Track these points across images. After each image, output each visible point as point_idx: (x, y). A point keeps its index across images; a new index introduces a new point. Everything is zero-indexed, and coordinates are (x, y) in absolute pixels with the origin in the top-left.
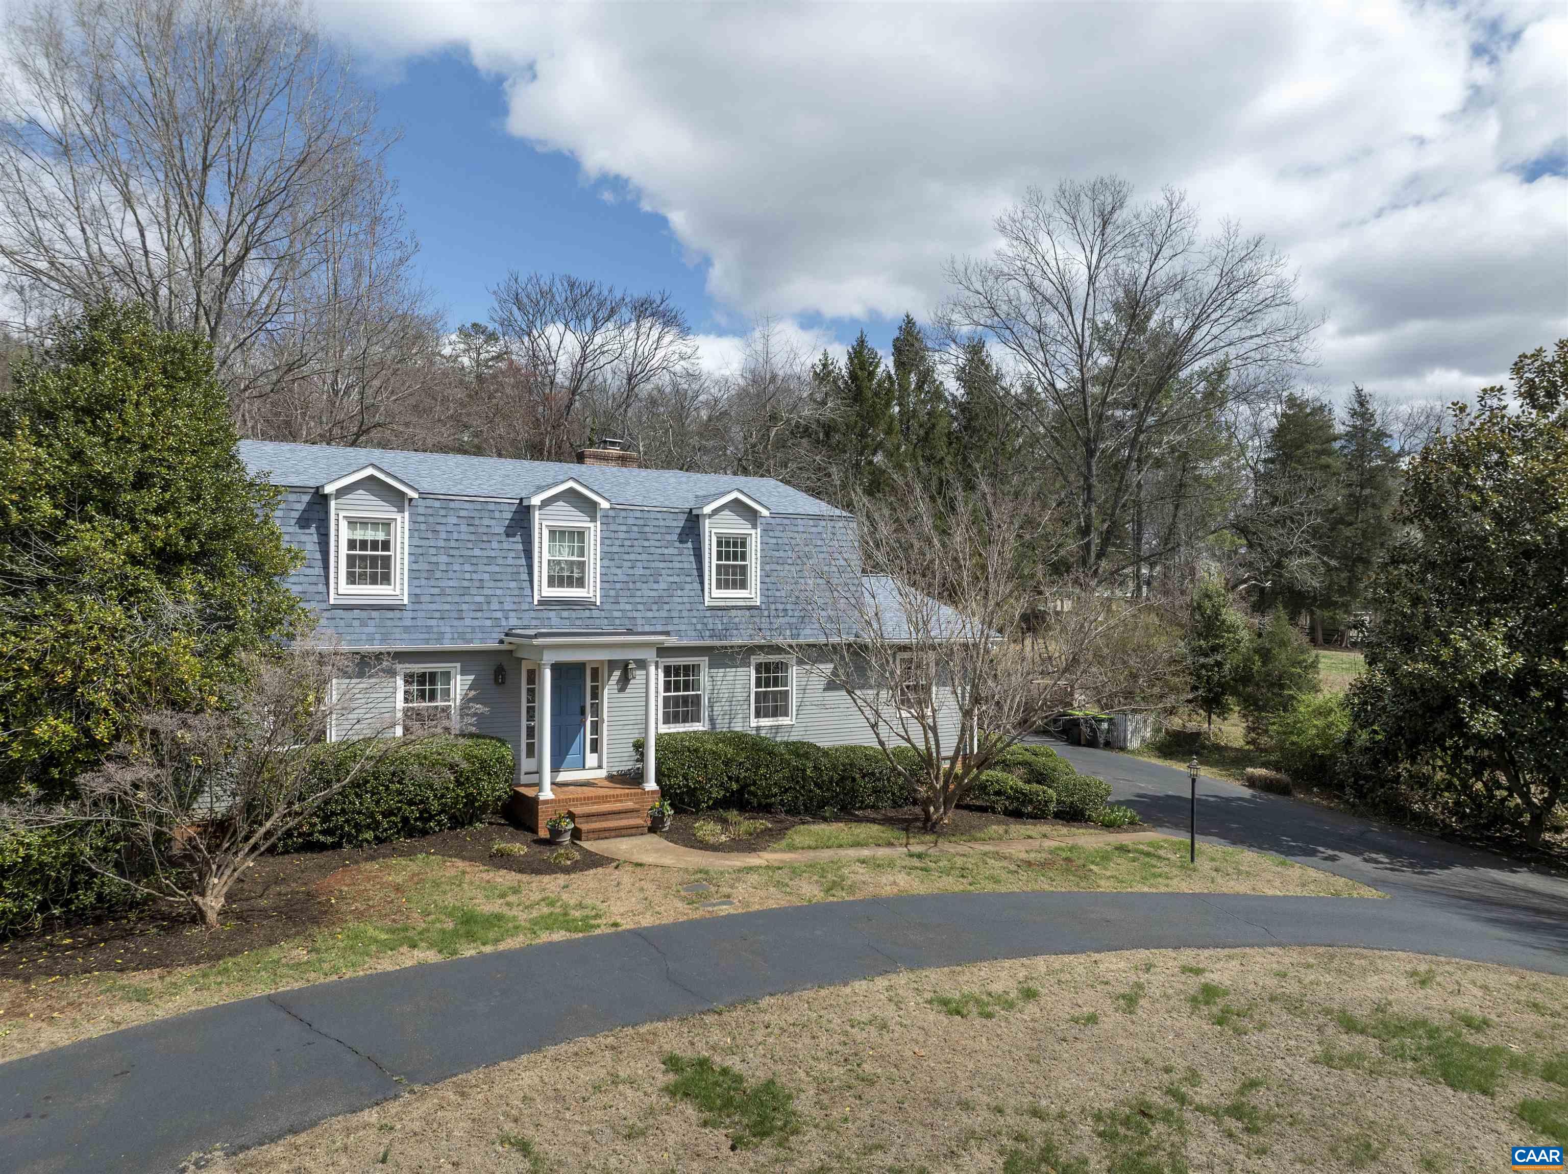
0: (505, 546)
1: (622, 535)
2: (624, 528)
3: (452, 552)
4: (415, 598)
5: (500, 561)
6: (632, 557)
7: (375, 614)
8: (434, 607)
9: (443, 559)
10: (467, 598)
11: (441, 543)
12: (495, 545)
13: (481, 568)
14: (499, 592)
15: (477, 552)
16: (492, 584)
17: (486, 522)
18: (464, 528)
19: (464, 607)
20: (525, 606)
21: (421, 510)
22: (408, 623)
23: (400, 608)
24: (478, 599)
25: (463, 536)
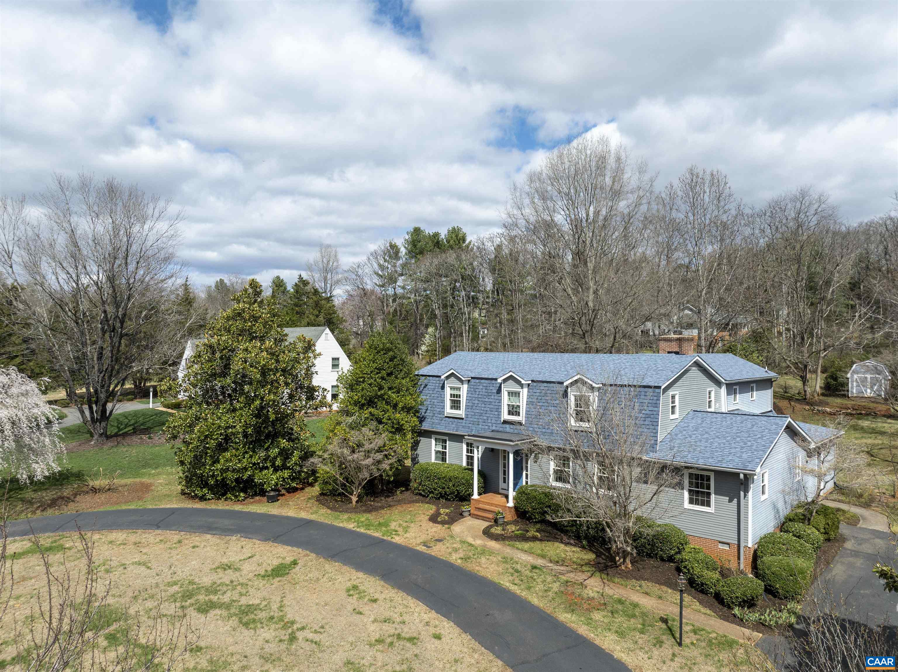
0: (496, 398)
1: (538, 394)
2: (538, 391)
3: (480, 399)
4: (467, 415)
5: (493, 404)
6: (541, 404)
7: (456, 420)
8: (471, 419)
9: (476, 402)
10: (481, 417)
11: (476, 396)
12: (492, 397)
13: (488, 406)
14: (491, 416)
15: (487, 400)
16: (490, 412)
17: (491, 388)
18: (484, 390)
19: (480, 420)
20: (499, 422)
21: (472, 383)
22: (464, 424)
23: (462, 419)
24: (485, 418)
25: (483, 394)
